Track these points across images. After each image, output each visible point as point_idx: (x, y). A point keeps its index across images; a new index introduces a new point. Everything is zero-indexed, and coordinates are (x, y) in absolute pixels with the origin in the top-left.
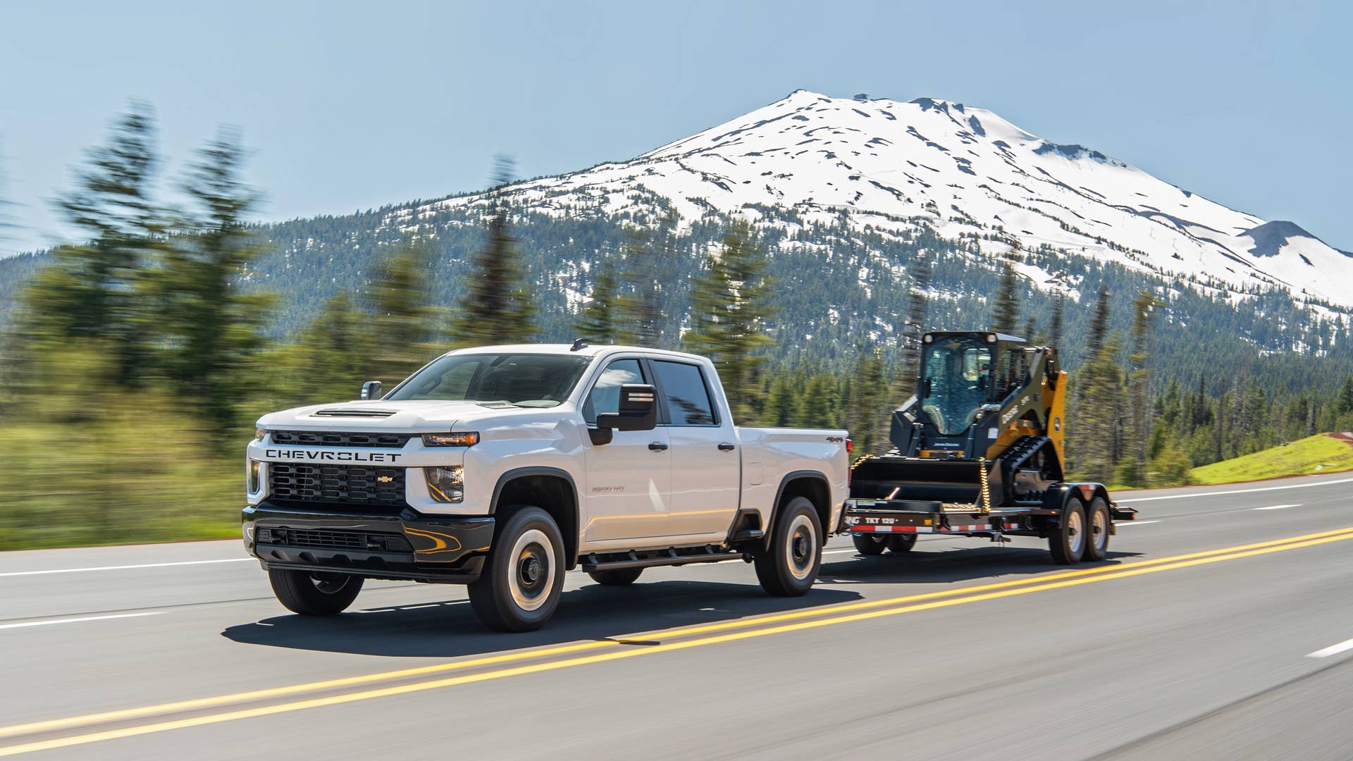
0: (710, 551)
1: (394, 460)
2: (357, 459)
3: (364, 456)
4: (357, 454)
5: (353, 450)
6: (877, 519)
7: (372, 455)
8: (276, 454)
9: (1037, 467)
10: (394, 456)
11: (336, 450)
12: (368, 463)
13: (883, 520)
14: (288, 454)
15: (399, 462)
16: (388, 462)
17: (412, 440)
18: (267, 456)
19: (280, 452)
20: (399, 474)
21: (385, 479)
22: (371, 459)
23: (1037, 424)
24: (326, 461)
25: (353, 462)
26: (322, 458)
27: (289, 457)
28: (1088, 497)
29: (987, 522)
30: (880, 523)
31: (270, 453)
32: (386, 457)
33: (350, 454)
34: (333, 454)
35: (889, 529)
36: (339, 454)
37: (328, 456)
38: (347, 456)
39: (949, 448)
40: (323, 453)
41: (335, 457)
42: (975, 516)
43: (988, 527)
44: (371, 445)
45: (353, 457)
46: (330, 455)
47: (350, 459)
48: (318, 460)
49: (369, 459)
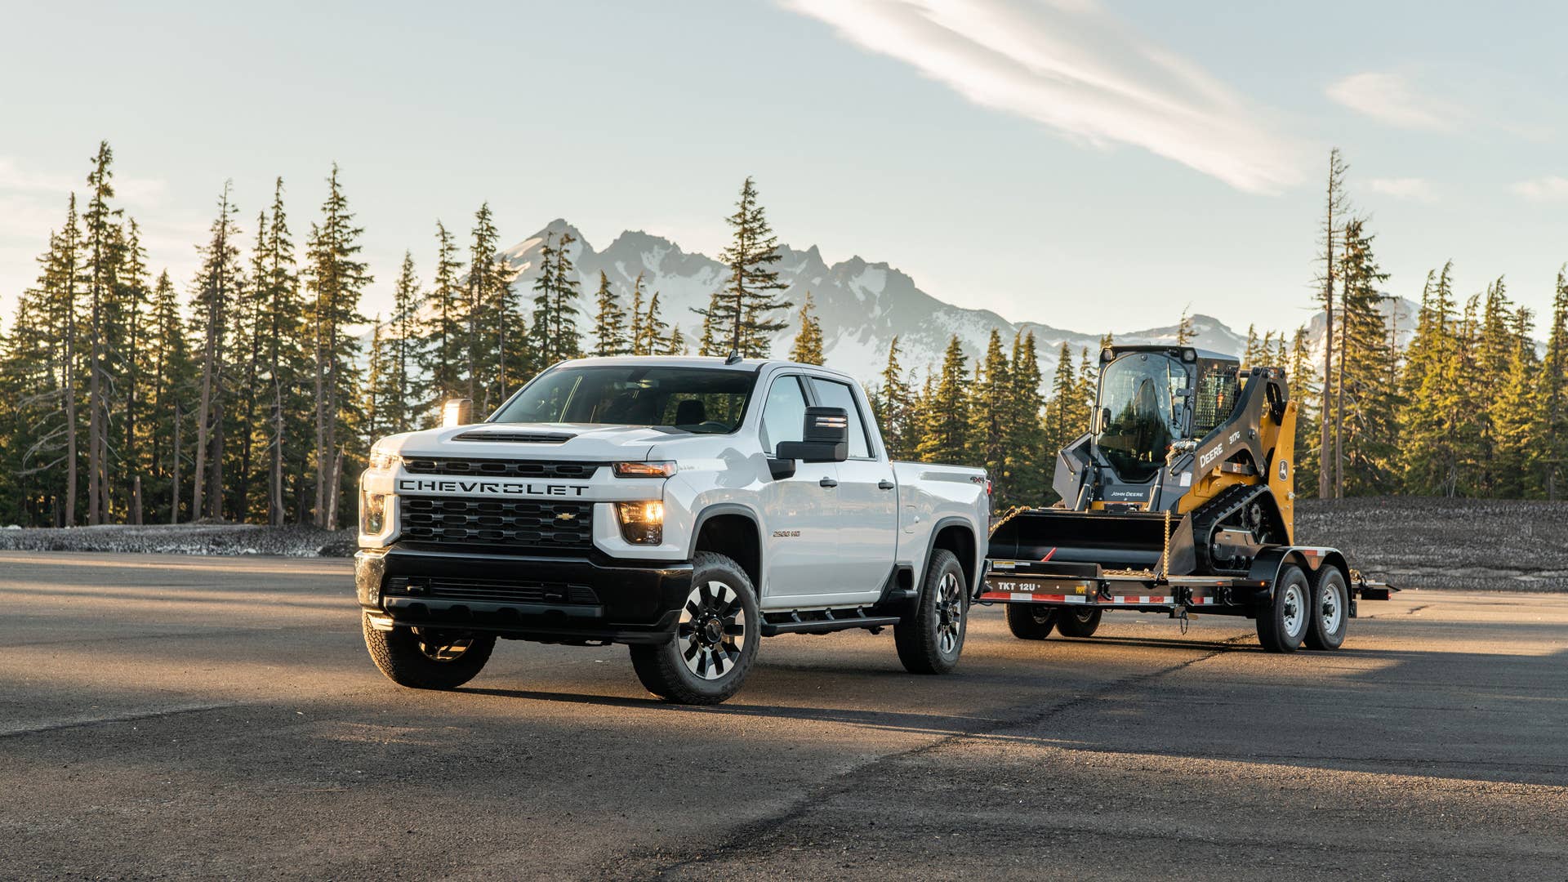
0: (862, 614)
1: (579, 493)
2: (529, 491)
3: (539, 487)
4: (529, 486)
5: (525, 481)
6: (1013, 585)
7: (549, 487)
8: (416, 485)
9: (1250, 523)
10: (579, 489)
11: (502, 480)
12: (546, 496)
13: (1021, 585)
14: (433, 486)
15: (585, 496)
16: (571, 495)
17: (600, 470)
18: (402, 487)
19: (420, 483)
20: (584, 511)
21: (566, 516)
22: (549, 492)
23: (1254, 470)
24: (487, 493)
25: (525, 495)
26: (482, 490)
27: (433, 489)
28: (1315, 565)
29: (1169, 591)
30: (1017, 590)
31: (405, 485)
32: (568, 489)
33: (521, 486)
34: (497, 485)
35: (1029, 598)
36: (506, 485)
37: (490, 489)
38: (517, 489)
39: (1130, 499)
40: (482, 485)
41: (500, 489)
42: (1149, 584)
43: (1168, 600)
44: (546, 475)
45: (525, 489)
46: (494, 487)
47: (521, 492)
48: (476, 492)
49: (546, 491)
